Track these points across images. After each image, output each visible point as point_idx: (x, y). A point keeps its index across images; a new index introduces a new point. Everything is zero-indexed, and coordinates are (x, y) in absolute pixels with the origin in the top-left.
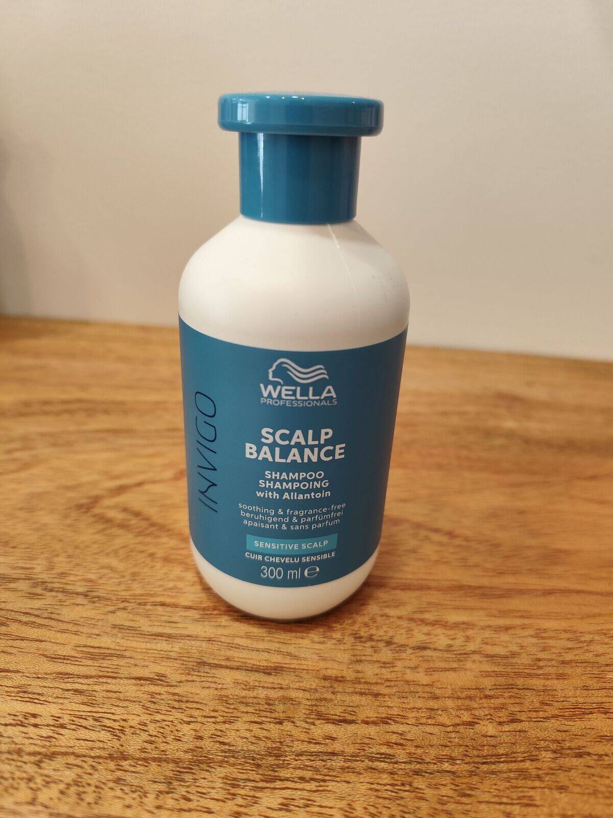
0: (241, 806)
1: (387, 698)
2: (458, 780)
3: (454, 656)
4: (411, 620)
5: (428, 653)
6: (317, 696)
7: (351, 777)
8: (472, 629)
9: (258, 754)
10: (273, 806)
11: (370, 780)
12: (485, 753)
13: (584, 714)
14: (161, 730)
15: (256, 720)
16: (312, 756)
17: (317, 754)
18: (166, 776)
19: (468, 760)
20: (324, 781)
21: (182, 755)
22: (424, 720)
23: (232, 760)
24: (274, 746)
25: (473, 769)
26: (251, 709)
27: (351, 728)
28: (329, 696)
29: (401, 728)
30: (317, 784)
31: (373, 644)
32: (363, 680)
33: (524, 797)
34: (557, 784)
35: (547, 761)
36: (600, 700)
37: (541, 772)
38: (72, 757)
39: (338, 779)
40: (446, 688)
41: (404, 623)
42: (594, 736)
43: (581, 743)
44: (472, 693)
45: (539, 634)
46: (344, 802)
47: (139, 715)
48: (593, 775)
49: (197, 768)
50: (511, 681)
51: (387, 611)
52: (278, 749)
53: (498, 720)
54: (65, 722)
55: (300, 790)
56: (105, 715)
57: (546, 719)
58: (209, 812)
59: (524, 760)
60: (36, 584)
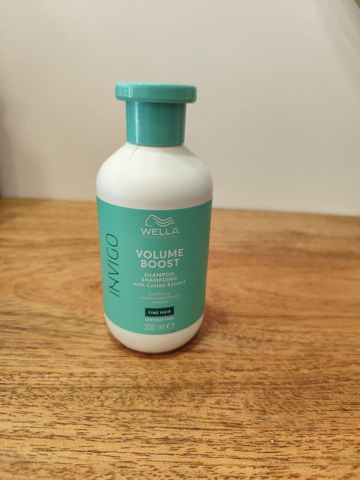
0: (198, 403)
1: (256, 361)
2: (294, 391)
3: (285, 344)
4: (262, 330)
5: (273, 343)
6: (224, 361)
7: (246, 391)
8: (292, 332)
9: (201, 384)
10: (212, 403)
11: (254, 392)
12: (304, 380)
13: (348, 364)
14: (155, 376)
15: (198, 371)
16: (226, 383)
17: (228, 383)
18: (161, 393)
19: (297, 383)
20: (234, 393)
21: (166, 385)
22: (275, 369)
23: (190, 387)
24: (208, 380)
25: (300, 386)
26: (194, 367)
27: (242, 373)
28: (230, 360)
29: (265, 372)
30: (231, 394)
31: (247, 340)
32: (244, 354)
33: (324, 396)
34: (338, 391)
35: (333, 383)
36: (354, 359)
37: (330, 387)
38: (116, 388)
39: (240, 392)
40: (283, 356)
41: (260, 331)
42: (353, 373)
43: (347, 376)
44: (295, 358)
45: (324, 334)
46: (244, 400)
47: (143, 371)
48: (354, 388)
49: (175, 390)
50: (312, 353)
51: (251, 326)
52: (211, 381)
53: (309, 368)
54: (109, 375)
55: (223, 396)
56: (127, 371)
57: (331, 367)
58: (184, 406)
59: (322, 383)
60: (79, 320)
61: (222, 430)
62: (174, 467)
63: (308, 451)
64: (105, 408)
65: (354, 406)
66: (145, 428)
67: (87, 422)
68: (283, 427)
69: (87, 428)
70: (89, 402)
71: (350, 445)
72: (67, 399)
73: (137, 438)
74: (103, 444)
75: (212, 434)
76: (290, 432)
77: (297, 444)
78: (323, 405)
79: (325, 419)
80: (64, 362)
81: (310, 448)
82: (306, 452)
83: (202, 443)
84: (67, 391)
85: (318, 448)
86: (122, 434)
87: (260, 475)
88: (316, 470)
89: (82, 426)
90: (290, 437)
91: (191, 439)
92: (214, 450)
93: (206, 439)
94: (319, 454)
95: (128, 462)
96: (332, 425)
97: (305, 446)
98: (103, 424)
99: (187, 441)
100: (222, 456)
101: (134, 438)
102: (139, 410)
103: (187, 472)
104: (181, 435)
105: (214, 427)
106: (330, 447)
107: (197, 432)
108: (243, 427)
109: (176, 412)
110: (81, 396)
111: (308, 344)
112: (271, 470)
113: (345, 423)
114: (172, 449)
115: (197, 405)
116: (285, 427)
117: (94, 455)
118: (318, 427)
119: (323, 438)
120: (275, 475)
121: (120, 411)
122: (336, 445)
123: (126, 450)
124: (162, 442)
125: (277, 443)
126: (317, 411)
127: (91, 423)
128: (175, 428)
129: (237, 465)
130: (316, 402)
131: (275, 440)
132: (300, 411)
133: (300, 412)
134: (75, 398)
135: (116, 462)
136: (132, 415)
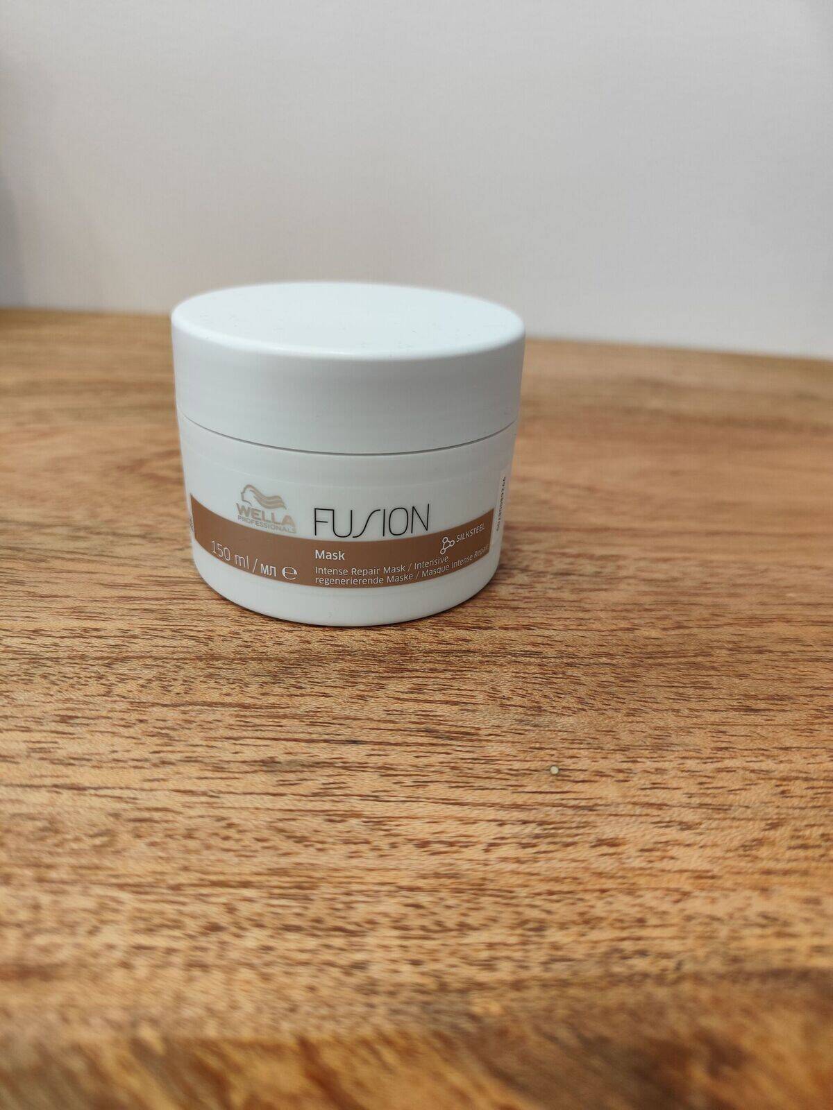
1: (527, 611)
2: (619, 670)
3: (604, 580)
4: (550, 553)
5: (572, 578)
7: (494, 668)
8: (623, 559)
9: (378, 653)
10: (402, 690)
11: (515, 671)
12: (650, 649)
13: (762, 622)
16: (444, 653)
17: (450, 652)
18: (269, 671)
19: (629, 655)
20: (462, 671)
21: (287, 655)
22: (573, 627)
23: (348, 658)
24: (397, 646)
25: (636, 662)
27: (487, 634)
29: (547, 633)
30: (453, 673)
33: (698, 682)
34: (735, 673)
35: (722, 657)
36: (781, 612)
37: (715, 664)
38: (151, 660)
39: (478, 670)
40: (597, 603)
41: (542, 556)
42: (775, 639)
43: (760, 643)
44: (629, 607)
45: (704, 564)
46: (487, 686)
48: (777, 667)
49: (307, 664)
50: (674, 599)
52: (403, 648)
53: (662, 626)
55: (433, 678)
56: (184, 627)
57: (718, 626)
58: (326, 695)
59: (696, 655)
60: (79, 529)
61: (422, 745)
62: (281, 820)
63: (648, 792)
64: (114, 699)
65: (776, 702)
66: (215, 739)
67: (62, 727)
68: (586, 742)
69: (57, 740)
70: (72, 687)
71: (762, 781)
72: (15, 681)
73: (188, 760)
74: (97, 771)
75: (393, 753)
76: (604, 751)
77: (621, 776)
78: (694, 700)
79: (699, 728)
80: (22, 609)
81: (654, 786)
82: (643, 793)
83: (366, 771)
84: (18, 665)
85: (675, 785)
86: (151, 751)
87: (515, 840)
88: (667, 830)
89: (45, 734)
90: (602, 761)
91: (336, 763)
92: (396, 787)
93: (376, 763)
94: (679, 797)
95: (157, 810)
96: (715, 739)
97: (642, 781)
98: (101, 732)
99: (324, 766)
100: (417, 800)
101: (181, 761)
102: (204, 704)
103: (316, 831)
104: (311, 755)
105: (400, 739)
106: (709, 783)
107: (354, 747)
108: (480, 740)
109: (303, 708)
110: (54, 675)
111: (662, 581)
112: (545, 829)
113: (750, 736)
114: (281, 783)
115: (363, 693)
116: (591, 741)
117: (66, 794)
118: (676, 743)
119: (691, 764)
120: (557, 840)
121: (153, 705)
122: (725, 780)
123: (155, 785)
124: (257, 768)
125: (567, 773)
126: (678, 711)
127: (70, 729)
128: (295, 740)
129: (456, 818)
130: (676, 693)
131: (561, 767)
132: (634, 710)
133: (632, 713)
134: (37, 679)
135: (125, 810)
136: (184, 712)
